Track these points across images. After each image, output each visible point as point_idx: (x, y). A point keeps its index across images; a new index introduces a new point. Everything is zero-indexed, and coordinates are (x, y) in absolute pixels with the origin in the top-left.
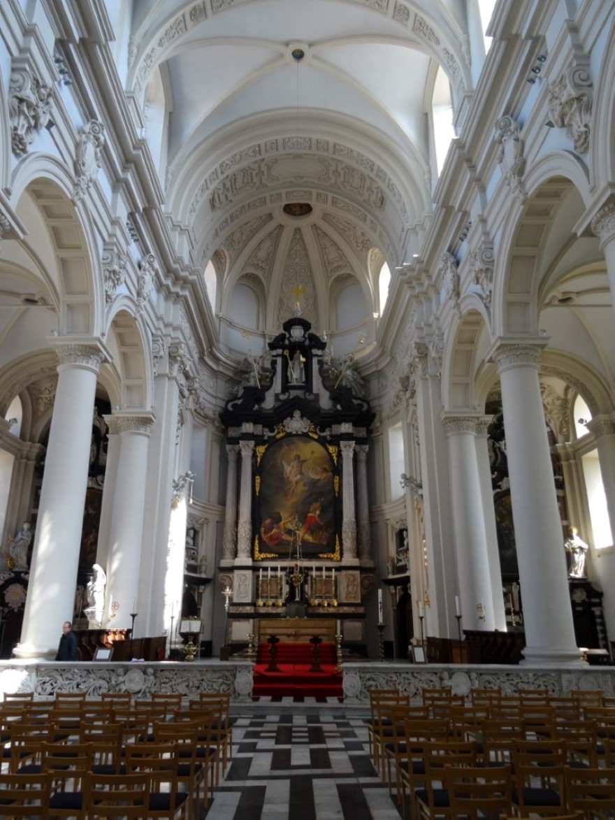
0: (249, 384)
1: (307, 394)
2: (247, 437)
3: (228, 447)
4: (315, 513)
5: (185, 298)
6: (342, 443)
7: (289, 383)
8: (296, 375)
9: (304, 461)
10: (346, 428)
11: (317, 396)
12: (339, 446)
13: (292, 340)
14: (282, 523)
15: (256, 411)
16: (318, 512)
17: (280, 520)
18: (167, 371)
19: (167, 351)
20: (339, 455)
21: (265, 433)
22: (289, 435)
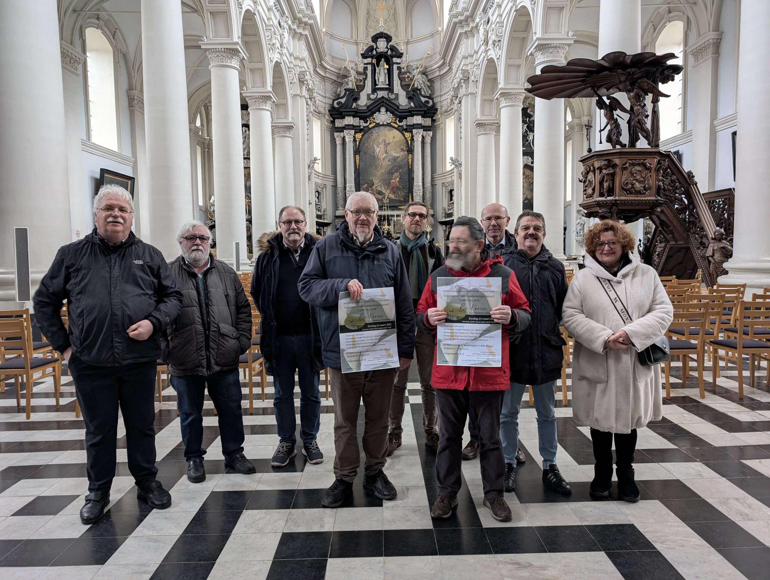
0: (348, 87)
1: (390, 94)
2: (348, 127)
3: (336, 134)
4: (396, 180)
5: (306, 36)
6: (414, 131)
7: (377, 85)
8: (382, 79)
9: (389, 144)
10: (417, 120)
11: (397, 95)
12: (412, 132)
13: (379, 50)
14: (374, 186)
15: (354, 108)
16: (398, 179)
17: (373, 184)
18: (299, 93)
19: (297, 78)
20: (412, 139)
21: (361, 124)
22: (378, 125)
